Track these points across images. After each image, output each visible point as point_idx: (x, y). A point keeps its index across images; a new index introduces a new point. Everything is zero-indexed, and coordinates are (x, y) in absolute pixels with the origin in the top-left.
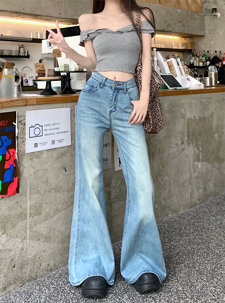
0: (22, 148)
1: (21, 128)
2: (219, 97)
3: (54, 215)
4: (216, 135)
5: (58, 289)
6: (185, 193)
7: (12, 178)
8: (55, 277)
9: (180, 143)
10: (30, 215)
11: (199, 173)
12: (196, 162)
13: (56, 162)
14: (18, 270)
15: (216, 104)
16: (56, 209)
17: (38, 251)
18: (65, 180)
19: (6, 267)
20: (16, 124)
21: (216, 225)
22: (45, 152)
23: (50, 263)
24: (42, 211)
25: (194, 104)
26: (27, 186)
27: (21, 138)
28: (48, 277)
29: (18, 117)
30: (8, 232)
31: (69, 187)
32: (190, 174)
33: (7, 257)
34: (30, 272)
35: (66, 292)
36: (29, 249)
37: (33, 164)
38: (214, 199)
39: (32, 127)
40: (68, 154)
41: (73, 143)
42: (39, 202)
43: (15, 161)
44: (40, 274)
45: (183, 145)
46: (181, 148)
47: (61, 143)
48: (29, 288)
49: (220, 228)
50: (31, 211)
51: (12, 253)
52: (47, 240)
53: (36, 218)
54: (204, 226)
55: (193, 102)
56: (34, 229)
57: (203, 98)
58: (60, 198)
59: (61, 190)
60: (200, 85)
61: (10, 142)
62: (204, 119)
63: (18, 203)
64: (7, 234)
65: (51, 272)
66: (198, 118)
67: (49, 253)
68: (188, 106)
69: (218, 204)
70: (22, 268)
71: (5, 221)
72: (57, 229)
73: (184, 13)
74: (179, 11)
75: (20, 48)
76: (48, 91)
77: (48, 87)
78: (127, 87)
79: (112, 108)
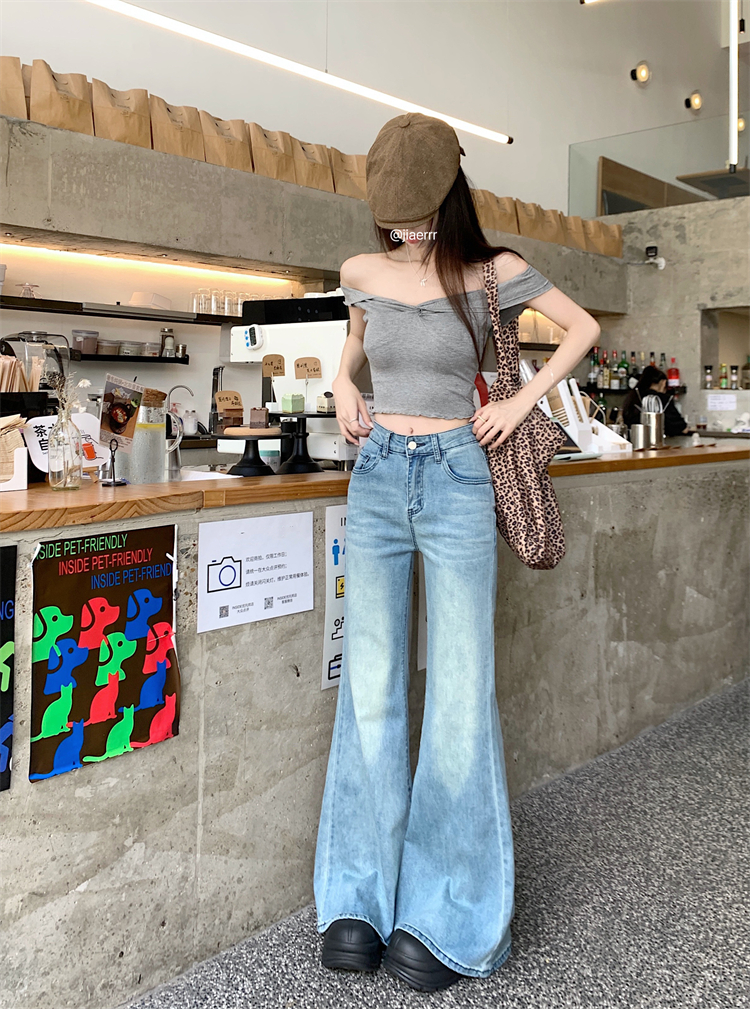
0: (189, 619)
1: (185, 567)
2: (671, 478)
3: (266, 789)
4: (662, 574)
6: (586, 721)
7: (161, 699)
8: (268, 945)
9: (577, 595)
10: (206, 790)
11: (620, 669)
12: (614, 641)
13: (276, 652)
14: (174, 933)
16: (269, 773)
17: (225, 881)
18: (297, 698)
19: (143, 927)
20: (174, 559)
22: (247, 628)
23: (254, 908)
24: (237, 780)
25: (611, 496)
26: (198, 716)
27: (187, 594)
28: (250, 945)
29: (178, 539)
30: (150, 835)
31: (306, 715)
32: (599, 671)
33: (144, 902)
34: (202, 936)
35: (296, 986)
36: (202, 878)
37: (215, 659)
38: (654, 732)
39: (214, 564)
40: (305, 633)
41: (318, 604)
42: (229, 755)
43: (170, 654)
44: (228, 939)
46: (581, 608)
47: (288, 603)
48: (200, 977)
50: (209, 781)
51: (159, 890)
52: (246, 853)
53: (221, 796)
55: (611, 491)
56: (216, 826)
58: (281, 745)
59: (284, 724)
62: (635, 533)
63: (175, 760)
64: (146, 843)
65: (256, 932)
66: (620, 531)
67: (250, 885)
68: (598, 502)
70: (183, 926)
71: (143, 807)
72: (272, 824)
73: (579, 256)
74: (566, 251)
75: (164, 338)
76: (251, 465)
77: (251, 455)
78: (443, 447)
79: (413, 502)
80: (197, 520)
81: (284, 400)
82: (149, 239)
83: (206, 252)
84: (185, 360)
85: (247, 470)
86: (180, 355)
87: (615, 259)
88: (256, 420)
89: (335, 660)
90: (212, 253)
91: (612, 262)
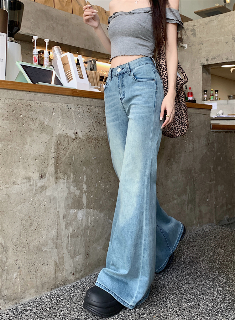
9: (36, 176)
11: (78, 228)
25: (74, 112)
32: (57, 229)
45: (42, 180)
46: (39, 185)
55: (74, 109)
66: (82, 136)
68: (60, 114)
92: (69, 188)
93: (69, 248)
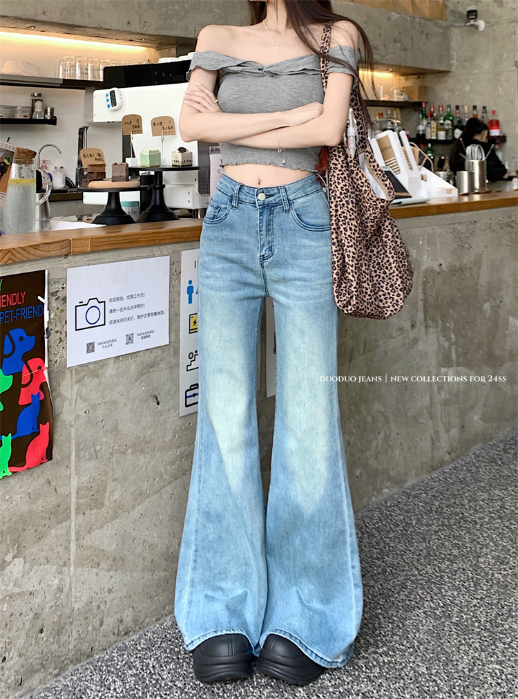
0: (59, 355)
1: (55, 309)
2: (493, 219)
3: (133, 507)
4: (487, 306)
5: (145, 679)
6: (421, 440)
7: (36, 427)
8: (137, 649)
9: (408, 325)
10: (78, 509)
11: (451, 392)
12: (444, 367)
13: (137, 384)
14: (51, 639)
15: (486, 234)
16: (137, 492)
17: (97, 591)
18: (158, 424)
19: (23, 634)
20: (45, 301)
21: (491, 513)
22: (111, 362)
23: (124, 616)
24: (106, 499)
25: (439, 237)
26: (70, 442)
27: (57, 332)
28: (120, 649)
29: (48, 284)
30: (28, 551)
31: (167, 440)
32: (431, 395)
33: (24, 611)
34: (77, 641)
35: (163, 685)
36: (76, 589)
37: (84, 391)
38: (483, 449)
39: (81, 305)
40: (162, 366)
41: (173, 339)
42: (98, 477)
43: (43, 386)
44: (101, 643)
45: (414, 331)
46: (411, 338)
47: (146, 339)
48: (75, 678)
49: (500, 518)
50: (81, 501)
51: (37, 600)
52: (116, 565)
53: (92, 515)
54: (463, 514)
55: (438, 232)
56: (87, 541)
57: (459, 223)
58: (147, 467)
59: (148, 448)
60: (449, 191)
61: (31, 342)
62: (461, 269)
63: (49, 483)
64: (24, 558)
65: (126, 637)
66: (447, 267)
67: (120, 595)
68: (426, 241)
69: (493, 460)
70: (59, 633)
71: (21, 526)
72: (140, 539)
73: (406, 20)
74: (395, 16)
75: (34, 101)
76: (113, 215)
77: (113, 206)
78: (291, 197)
79: (264, 249)
80: (66, 266)
81: (142, 155)
82: (19, 13)
83: (70, 23)
84: (53, 121)
85: (109, 220)
86: (48, 117)
87: (440, 22)
88: (117, 174)
89: (191, 389)
90: (76, 24)
91: (436, 24)
92: (438, 339)
93: (444, 419)
